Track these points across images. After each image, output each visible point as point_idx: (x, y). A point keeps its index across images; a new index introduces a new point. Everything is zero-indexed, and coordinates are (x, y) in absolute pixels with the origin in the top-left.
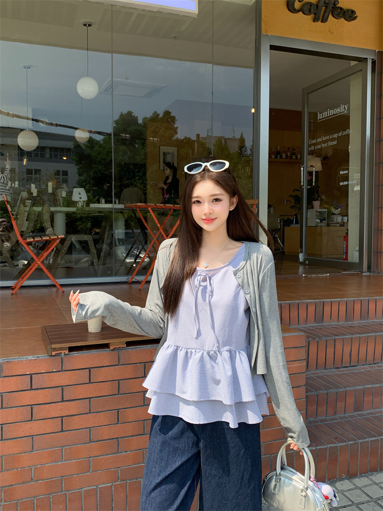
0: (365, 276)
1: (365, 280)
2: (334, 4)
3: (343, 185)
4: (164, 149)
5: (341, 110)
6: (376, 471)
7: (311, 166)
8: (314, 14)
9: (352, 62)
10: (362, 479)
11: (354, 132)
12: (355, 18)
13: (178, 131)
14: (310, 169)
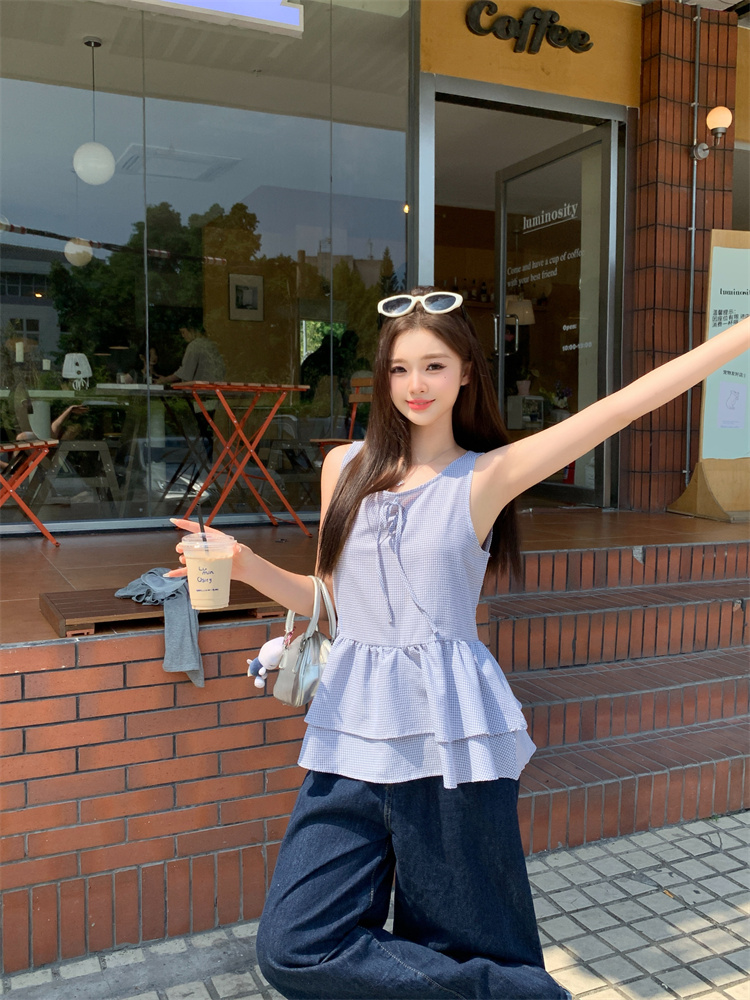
0: (606, 514)
1: (606, 520)
2: (552, 22)
3: (569, 351)
4: (237, 279)
5: (566, 212)
6: (614, 835)
7: (512, 316)
8: (517, 38)
9: (584, 126)
10: (591, 848)
11: (587, 253)
12: (587, 47)
13: (262, 241)
14: (511, 322)
